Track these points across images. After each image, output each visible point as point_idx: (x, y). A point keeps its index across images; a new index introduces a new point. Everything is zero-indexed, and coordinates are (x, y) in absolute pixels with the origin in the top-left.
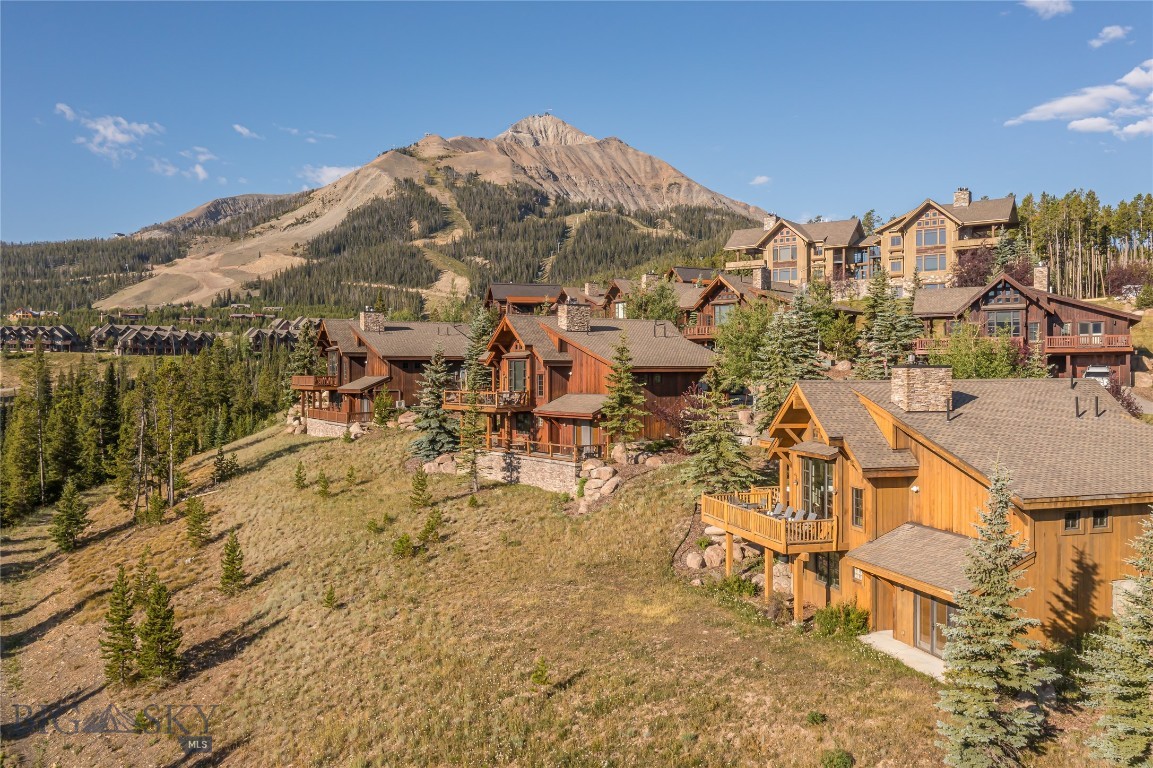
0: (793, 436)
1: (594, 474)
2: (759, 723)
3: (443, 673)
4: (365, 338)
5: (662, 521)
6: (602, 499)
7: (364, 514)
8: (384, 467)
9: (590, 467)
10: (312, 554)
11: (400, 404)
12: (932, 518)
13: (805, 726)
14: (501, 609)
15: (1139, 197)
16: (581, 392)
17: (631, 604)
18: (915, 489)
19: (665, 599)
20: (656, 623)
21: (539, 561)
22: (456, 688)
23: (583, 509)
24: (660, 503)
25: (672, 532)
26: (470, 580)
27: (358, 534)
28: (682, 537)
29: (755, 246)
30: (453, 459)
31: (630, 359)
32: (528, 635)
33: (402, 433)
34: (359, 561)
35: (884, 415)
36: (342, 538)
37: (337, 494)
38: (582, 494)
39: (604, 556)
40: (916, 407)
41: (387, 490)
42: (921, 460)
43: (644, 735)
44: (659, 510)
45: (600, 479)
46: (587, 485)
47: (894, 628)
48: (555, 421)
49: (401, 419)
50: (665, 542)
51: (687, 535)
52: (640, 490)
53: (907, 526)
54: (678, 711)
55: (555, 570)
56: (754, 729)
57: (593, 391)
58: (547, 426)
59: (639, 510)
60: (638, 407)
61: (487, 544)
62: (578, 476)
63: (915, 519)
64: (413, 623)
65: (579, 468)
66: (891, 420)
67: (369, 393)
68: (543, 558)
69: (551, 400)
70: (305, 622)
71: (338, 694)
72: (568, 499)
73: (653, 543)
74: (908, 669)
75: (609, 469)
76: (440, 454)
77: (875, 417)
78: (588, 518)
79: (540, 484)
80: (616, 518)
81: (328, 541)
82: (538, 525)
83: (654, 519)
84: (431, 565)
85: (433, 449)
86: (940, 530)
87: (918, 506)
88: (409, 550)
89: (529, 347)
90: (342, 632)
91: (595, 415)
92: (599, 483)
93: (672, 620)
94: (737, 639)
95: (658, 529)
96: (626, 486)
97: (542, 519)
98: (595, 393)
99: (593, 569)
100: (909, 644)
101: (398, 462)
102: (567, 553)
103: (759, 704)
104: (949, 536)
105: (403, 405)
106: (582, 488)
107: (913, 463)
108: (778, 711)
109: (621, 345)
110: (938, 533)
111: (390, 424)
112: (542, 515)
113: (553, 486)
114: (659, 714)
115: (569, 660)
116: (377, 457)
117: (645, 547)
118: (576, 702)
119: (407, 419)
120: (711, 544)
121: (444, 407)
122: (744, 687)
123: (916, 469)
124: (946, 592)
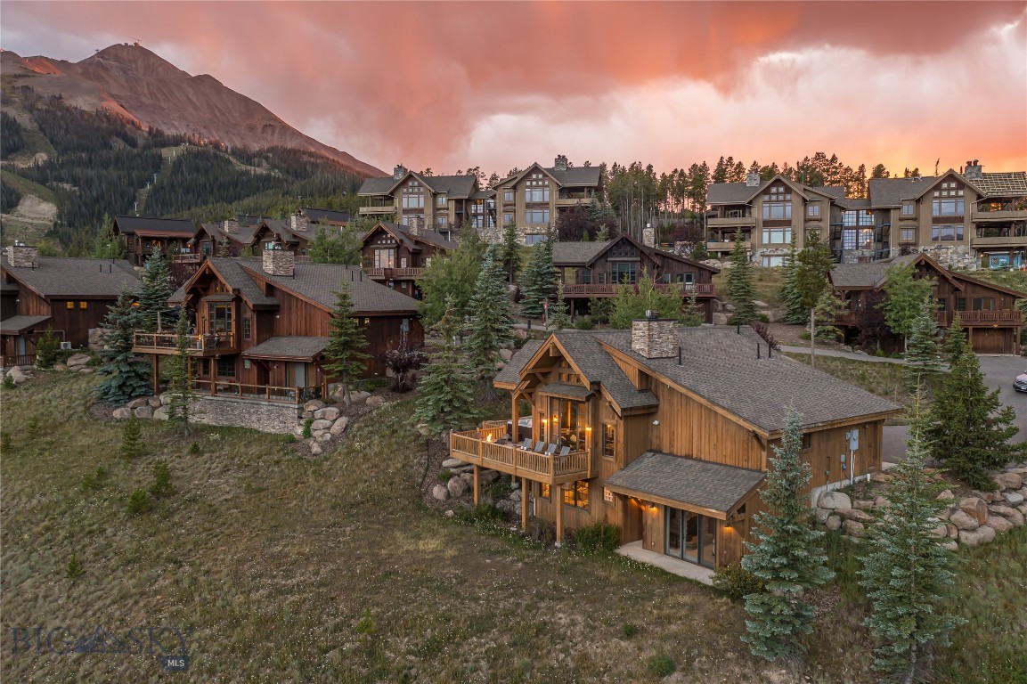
0: (540, 377)
1: (318, 414)
2: (581, 641)
5: (401, 458)
6: (334, 440)
7: (68, 469)
8: (66, 414)
9: (312, 408)
10: (21, 518)
11: (65, 345)
12: (672, 446)
13: (621, 639)
14: (277, 559)
16: (290, 335)
17: (404, 543)
18: (656, 422)
19: (434, 534)
20: (438, 557)
21: (292, 505)
23: (316, 449)
24: (394, 440)
25: (412, 467)
26: (227, 532)
27: (71, 492)
28: (422, 470)
29: (387, 193)
30: (147, 404)
33: (75, 376)
34: (86, 522)
35: (630, 362)
36: (54, 498)
37: (23, 448)
38: (307, 434)
39: (356, 495)
40: (654, 354)
41: (83, 441)
42: (661, 399)
43: (484, 669)
44: (395, 447)
45: (328, 422)
46: (314, 426)
47: (645, 541)
48: (263, 366)
49: (71, 362)
50: (410, 477)
51: (427, 469)
52: (370, 428)
53: (650, 454)
54: (506, 640)
55: (312, 513)
56: (580, 646)
57: (303, 333)
58: (255, 368)
59: (377, 449)
60: (362, 350)
61: (228, 493)
62: (300, 418)
63: (654, 447)
64: (186, 584)
65: (301, 409)
66: (637, 366)
67: (28, 333)
68: (295, 502)
69: (259, 342)
72: (292, 439)
73: (397, 480)
75: (333, 410)
76: (131, 398)
77: (620, 363)
78: (326, 459)
79: (255, 426)
80: (355, 458)
81: (35, 502)
82: (276, 469)
83: (392, 455)
84: (176, 518)
85: (124, 393)
86: (681, 457)
87: (658, 437)
88: (140, 507)
91: (314, 357)
93: (450, 553)
94: (520, 564)
95: (399, 465)
96: (356, 425)
97: (277, 463)
98: (306, 335)
99: (349, 509)
101: (81, 408)
102: (318, 494)
103: (573, 623)
104: (690, 462)
105: (69, 347)
106: (309, 427)
107: (653, 401)
108: (594, 628)
110: (679, 460)
111: (59, 367)
112: (276, 458)
113: (273, 427)
114: (487, 646)
115: (377, 605)
116: (54, 403)
117: (391, 484)
118: (403, 648)
119: (78, 361)
120: (451, 476)
121: (135, 350)
122: (552, 611)
123: (657, 406)
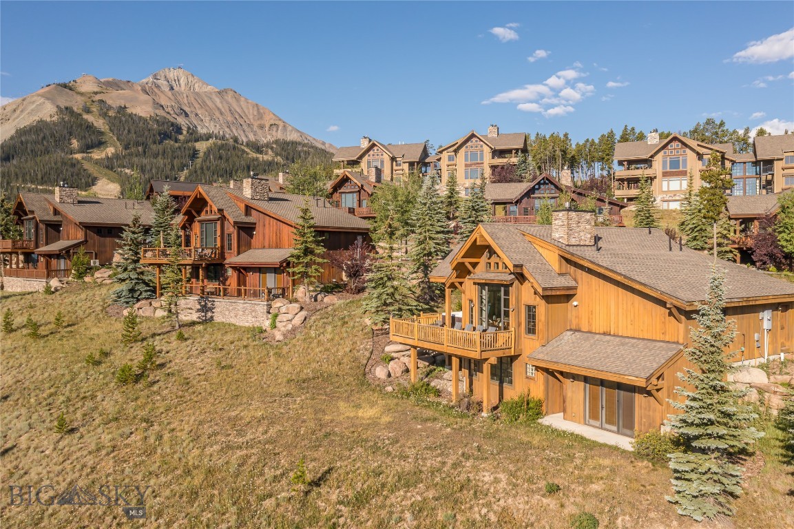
0: (470, 267)
1: (283, 310)
2: (504, 497)
3: (196, 482)
4: (60, 208)
5: (349, 343)
6: (294, 330)
7: (78, 351)
8: (87, 312)
9: (278, 305)
10: (32, 387)
11: (95, 263)
12: (590, 324)
13: (543, 496)
14: (234, 421)
15: (587, 140)
16: (264, 247)
17: (345, 410)
18: (575, 303)
19: (372, 404)
20: (374, 423)
21: (253, 380)
22: (212, 496)
23: (279, 336)
24: (344, 329)
25: (358, 351)
26: (195, 399)
27: (76, 368)
28: (367, 354)
29: (355, 158)
30: (151, 304)
31: (312, 218)
32: (268, 442)
33: (99, 286)
34: (83, 390)
35: (550, 248)
36: (60, 372)
37: (47, 336)
38: (274, 326)
39: (308, 372)
40: (573, 241)
41: (95, 331)
42: (579, 281)
43: (408, 519)
44: (345, 335)
45: (289, 314)
46: (279, 319)
47: (564, 411)
48: (242, 270)
49: (97, 275)
50: (356, 359)
51: (371, 353)
52: (325, 320)
53: (569, 333)
54: (431, 494)
55: (269, 386)
56: (502, 502)
57: (274, 245)
58: (236, 275)
59: (328, 336)
60: (319, 256)
61: (202, 369)
62: (269, 312)
63: (574, 327)
64: (152, 440)
65: (270, 307)
66: (557, 252)
67: (66, 253)
68: (256, 377)
69: (239, 253)
70: (35, 448)
71: (88, 514)
72: (262, 331)
73: (345, 360)
74: (593, 442)
75: (296, 306)
76: (138, 300)
77: (541, 250)
78: (286, 344)
79: (233, 321)
80: (310, 343)
81: (46, 374)
82: (244, 352)
83: (342, 341)
84: (155, 388)
85: (133, 297)
86: (599, 334)
87: (577, 317)
88: (131, 378)
89: (220, 211)
90: (79, 454)
91: (281, 263)
92: (290, 316)
93: (386, 419)
94: (448, 430)
95: (348, 350)
96: (313, 318)
97: (246, 347)
98: (277, 247)
99: (302, 384)
100: (579, 423)
101: (100, 308)
102: (276, 372)
103: (497, 481)
104: (608, 338)
105: (97, 264)
106: (274, 320)
107: (573, 284)
108: (515, 485)
109: (305, 207)
110: (598, 336)
111: (87, 279)
112: (245, 344)
113: (246, 321)
114: (413, 499)
115: (314, 460)
116: (79, 304)
117: (340, 364)
118: (334, 497)
119: (102, 274)
120: (392, 359)
121: (142, 262)
122: (476, 469)
123: (575, 288)
124: (630, 378)
